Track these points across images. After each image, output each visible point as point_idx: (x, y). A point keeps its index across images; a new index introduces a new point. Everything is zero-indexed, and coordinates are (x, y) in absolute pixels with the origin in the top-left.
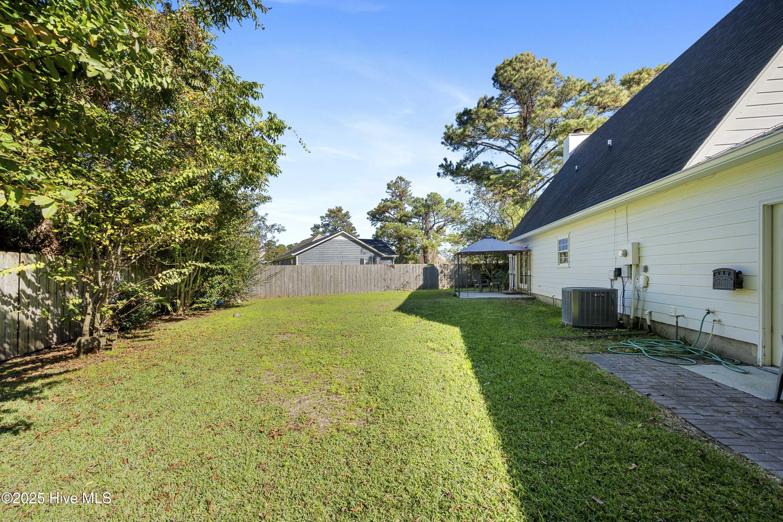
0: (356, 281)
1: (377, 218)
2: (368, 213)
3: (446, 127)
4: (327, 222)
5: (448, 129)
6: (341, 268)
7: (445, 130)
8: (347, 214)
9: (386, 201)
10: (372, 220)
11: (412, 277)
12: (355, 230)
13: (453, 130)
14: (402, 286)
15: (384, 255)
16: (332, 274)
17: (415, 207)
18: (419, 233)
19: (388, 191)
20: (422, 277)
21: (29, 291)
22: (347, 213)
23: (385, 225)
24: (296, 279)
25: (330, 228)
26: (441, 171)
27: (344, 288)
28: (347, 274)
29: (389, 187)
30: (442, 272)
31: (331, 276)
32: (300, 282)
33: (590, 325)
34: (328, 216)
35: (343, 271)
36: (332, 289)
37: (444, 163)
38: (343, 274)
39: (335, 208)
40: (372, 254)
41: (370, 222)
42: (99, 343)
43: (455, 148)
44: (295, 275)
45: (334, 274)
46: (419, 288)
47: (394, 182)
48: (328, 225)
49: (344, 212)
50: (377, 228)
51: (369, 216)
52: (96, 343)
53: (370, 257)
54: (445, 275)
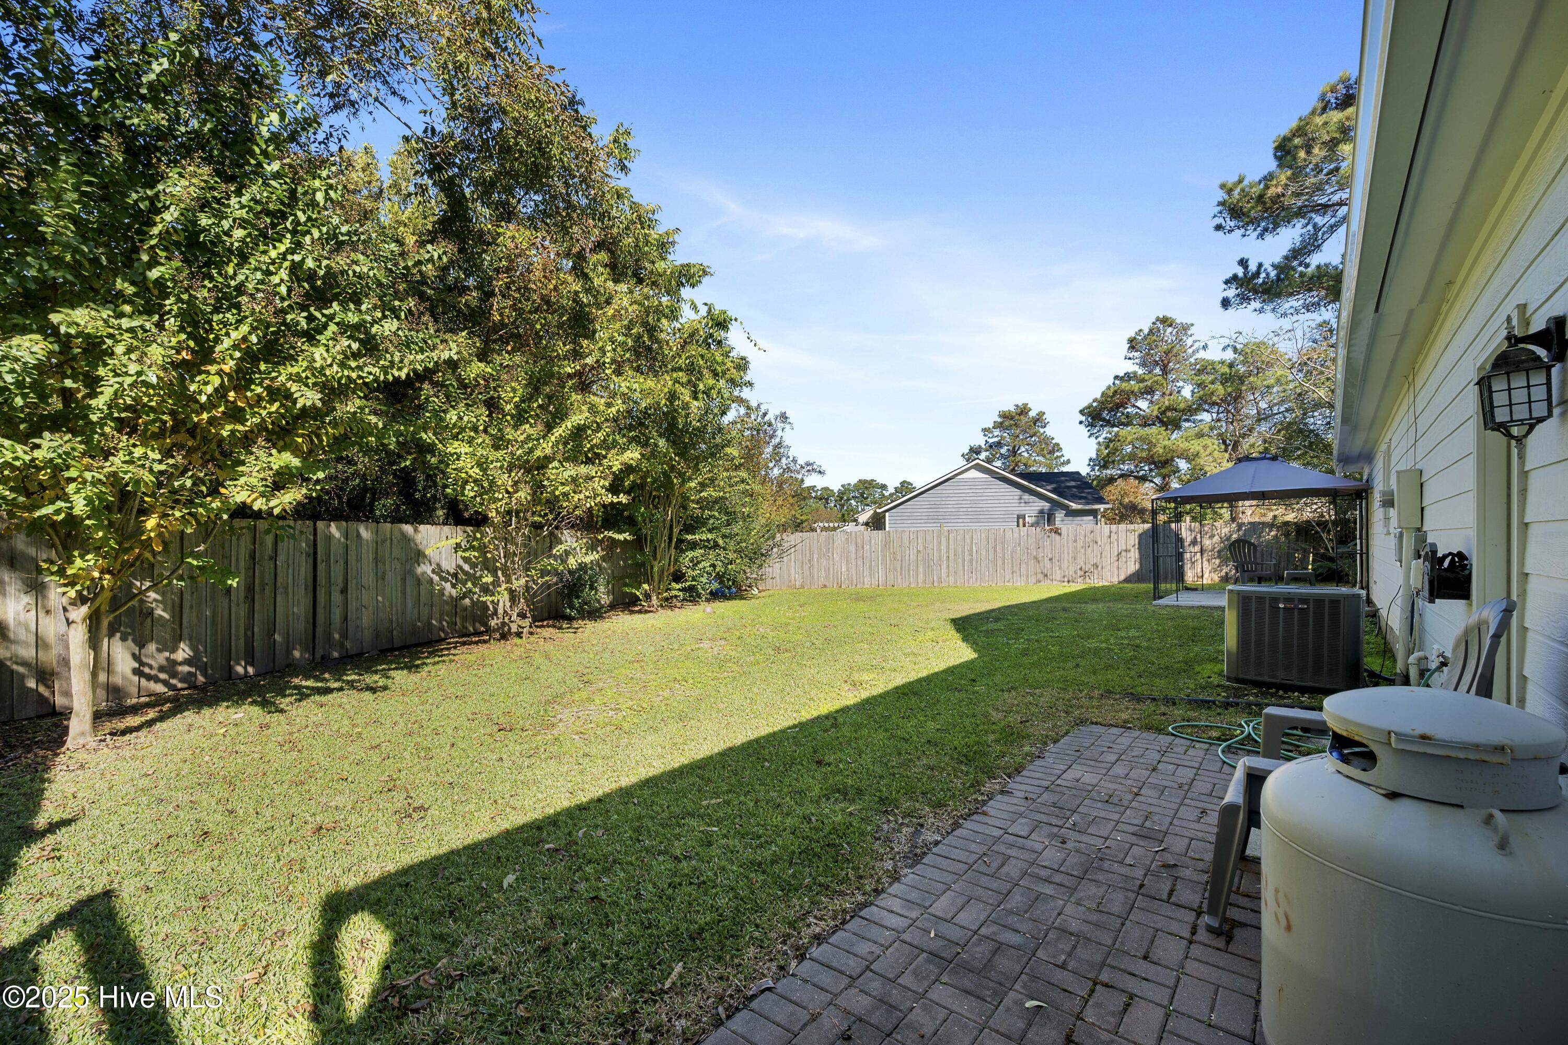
0: (971, 561)
1: (1104, 420)
2: (1081, 412)
3: (1223, 186)
4: (996, 439)
5: (1230, 192)
6: (939, 536)
7: (1221, 195)
8: (1039, 420)
9: (1128, 377)
10: (1092, 425)
11: (1106, 553)
12: (1060, 449)
13: (1243, 190)
14: (1080, 573)
15: (1074, 506)
16: (921, 548)
17: (1199, 385)
18: (1205, 447)
19: (1131, 355)
20: (1134, 554)
21: (466, 567)
22: (1041, 414)
23: (1117, 435)
24: (853, 556)
25: (1004, 450)
26: (1231, 293)
27: (944, 575)
28: (952, 546)
29: (1133, 344)
30: (1194, 542)
31: (919, 552)
32: (860, 562)
33: (1266, 679)
34: (999, 425)
35: (944, 540)
36: (921, 576)
37: (1240, 272)
38: (943, 548)
39: (1012, 408)
40: (1046, 505)
41: (1084, 431)
42: (510, 628)
43: (1266, 230)
44: (852, 548)
45: (925, 548)
46: (1128, 580)
47: (1146, 331)
48: (999, 445)
49: (1032, 414)
50: (1099, 443)
51: (1083, 418)
52: (506, 629)
53: (1041, 512)
54: (1202, 551)
